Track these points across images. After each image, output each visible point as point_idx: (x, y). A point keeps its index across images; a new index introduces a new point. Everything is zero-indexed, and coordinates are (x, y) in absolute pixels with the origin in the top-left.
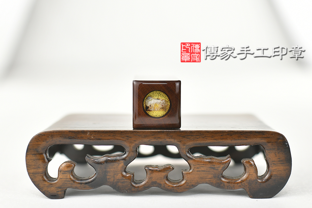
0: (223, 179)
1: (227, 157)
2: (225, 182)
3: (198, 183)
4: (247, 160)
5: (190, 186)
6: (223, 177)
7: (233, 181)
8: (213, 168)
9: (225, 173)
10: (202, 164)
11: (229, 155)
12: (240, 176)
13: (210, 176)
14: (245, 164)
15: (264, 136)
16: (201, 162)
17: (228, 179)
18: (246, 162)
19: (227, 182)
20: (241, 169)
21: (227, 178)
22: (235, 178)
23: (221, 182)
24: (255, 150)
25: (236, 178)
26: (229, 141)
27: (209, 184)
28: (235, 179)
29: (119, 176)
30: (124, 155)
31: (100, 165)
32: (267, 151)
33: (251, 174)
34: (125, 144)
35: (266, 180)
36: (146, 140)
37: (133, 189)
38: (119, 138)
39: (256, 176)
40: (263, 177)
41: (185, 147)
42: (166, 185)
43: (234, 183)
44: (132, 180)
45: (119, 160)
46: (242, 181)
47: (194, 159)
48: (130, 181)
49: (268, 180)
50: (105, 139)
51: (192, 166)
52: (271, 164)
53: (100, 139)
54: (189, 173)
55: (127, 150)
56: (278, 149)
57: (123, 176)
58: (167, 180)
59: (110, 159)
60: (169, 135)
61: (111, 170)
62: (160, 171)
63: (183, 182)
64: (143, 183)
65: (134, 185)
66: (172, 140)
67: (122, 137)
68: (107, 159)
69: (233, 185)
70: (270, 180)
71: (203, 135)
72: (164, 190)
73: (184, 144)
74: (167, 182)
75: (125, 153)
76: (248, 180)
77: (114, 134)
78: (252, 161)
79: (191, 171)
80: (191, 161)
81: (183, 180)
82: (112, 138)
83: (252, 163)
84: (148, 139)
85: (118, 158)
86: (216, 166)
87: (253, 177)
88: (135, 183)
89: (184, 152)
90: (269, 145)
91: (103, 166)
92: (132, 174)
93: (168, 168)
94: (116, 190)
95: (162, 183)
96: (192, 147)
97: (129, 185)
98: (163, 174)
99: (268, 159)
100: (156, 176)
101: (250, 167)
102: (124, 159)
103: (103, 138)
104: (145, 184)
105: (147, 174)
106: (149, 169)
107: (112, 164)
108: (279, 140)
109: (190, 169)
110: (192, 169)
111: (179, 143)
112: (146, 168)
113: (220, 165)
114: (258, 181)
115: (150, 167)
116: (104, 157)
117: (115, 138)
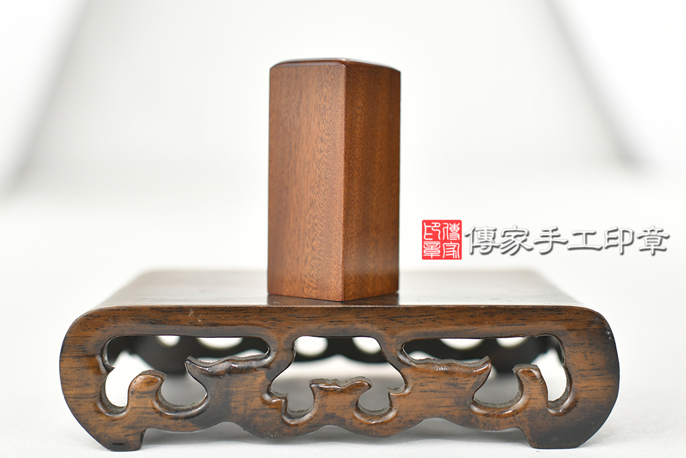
0: (475, 409)
1: (483, 361)
2: (479, 414)
3: (422, 417)
4: (525, 367)
5: (405, 423)
6: (475, 404)
7: (496, 412)
8: (453, 385)
9: (478, 396)
10: (432, 376)
11: (487, 358)
12: (511, 401)
13: (448, 402)
14: (521, 375)
15: (560, 317)
16: (428, 372)
17: (485, 408)
18: (523, 372)
19: (484, 415)
20: (510, 387)
21: (484, 405)
22: (501, 405)
23: (472, 413)
24: (541, 345)
25: (503, 406)
26: (488, 329)
27: (445, 418)
28: (500, 408)
29: (256, 403)
30: (266, 358)
31: (216, 380)
32: (566, 349)
33: (534, 396)
34: (269, 335)
35: (565, 409)
36: (312, 326)
37: (286, 430)
38: (256, 322)
39: (544, 401)
40: (559, 402)
41: (394, 340)
42: (354, 420)
43: (499, 416)
44: (283, 411)
45: (255, 369)
46: (516, 412)
47: (414, 365)
48: (279, 414)
49: (569, 409)
50: (226, 325)
51: (409, 381)
52: (576, 376)
53: (216, 325)
54: (404, 396)
55: (272, 346)
56: (591, 345)
57: (265, 402)
58: (358, 410)
59: (237, 366)
60: (362, 316)
61: (240, 389)
62: (342, 391)
63: (391, 415)
64: (307, 417)
65: (288, 420)
66: (368, 326)
67: (261, 320)
68: (231, 366)
69: (495, 420)
70: (574, 411)
71: (433, 315)
72: (351, 431)
73: (393, 335)
74: (357, 415)
75: (269, 355)
76: (527, 409)
77: (246, 314)
78: (536, 370)
79: (407, 391)
80: (407, 371)
81: (390, 410)
82: (242, 322)
83: (536, 373)
84: (318, 325)
85: (254, 364)
86: (459, 381)
87: (538, 404)
88: (290, 417)
89: (394, 350)
90: (572, 335)
91: (222, 381)
92: (283, 398)
93: (358, 386)
94: (249, 432)
95: (347, 416)
96: (409, 340)
97: (278, 422)
98: (349, 398)
99: (569, 366)
100: (333, 402)
101: (532, 383)
102: (267, 367)
103: (222, 322)
104: (311, 419)
105: (314, 398)
106: (319, 388)
107: (242, 376)
108: (594, 326)
109: (406, 387)
110: (410, 388)
111: (382, 332)
112: (313, 385)
113: (468, 379)
114: (549, 413)
115: (322, 383)
116: (224, 362)
117: (248, 322)
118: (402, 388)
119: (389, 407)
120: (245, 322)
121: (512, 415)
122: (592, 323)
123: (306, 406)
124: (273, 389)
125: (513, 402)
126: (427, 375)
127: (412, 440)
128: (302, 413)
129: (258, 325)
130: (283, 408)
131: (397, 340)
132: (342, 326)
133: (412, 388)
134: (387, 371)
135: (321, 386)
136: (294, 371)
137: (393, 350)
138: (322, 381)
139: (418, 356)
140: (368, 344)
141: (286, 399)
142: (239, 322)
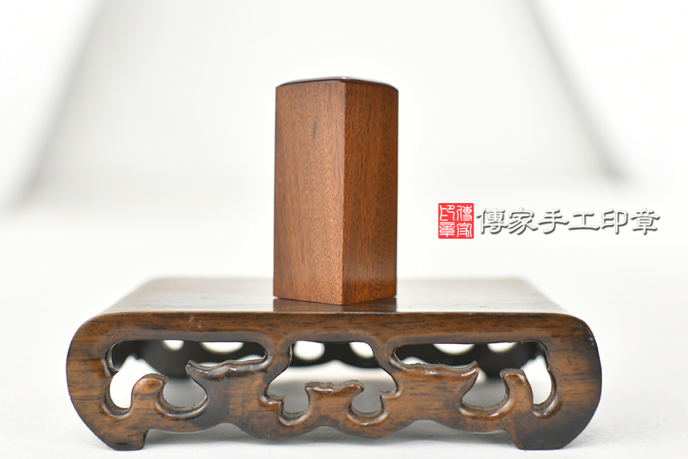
0: (463, 411)
1: (471, 365)
2: (467, 416)
3: (412, 419)
4: (511, 372)
5: (396, 424)
6: (464, 406)
7: (483, 415)
8: (442, 388)
9: (468, 398)
10: (421, 379)
11: (475, 363)
12: (498, 405)
13: (437, 405)
14: (508, 380)
15: (545, 324)
16: (418, 376)
17: (472, 410)
18: (509, 376)
19: (472, 417)
20: (499, 391)
21: (472, 407)
22: (488, 407)
23: (460, 416)
25: (490, 409)
26: (475, 335)
27: (434, 420)
28: (488, 411)
29: (254, 405)
30: (263, 361)
31: (215, 383)
32: (551, 354)
33: (520, 400)
34: (265, 340)
35: (549, 412)
36: (307, 332)
37: (282, 431)
38: (253, 328)
39: (529, 404)
40: (544, 405)
41: (386, 345)
42: (347, 422)
43: (486, 419)
44: (280, 413)
45: (253, 373)
46: (502, 415)
47: (405, 369)
48: (275, 415)
49: (553, 412)
50: (225, 330)
51: (401, 384)
52: (560, 381)
53: (215, 330)
54: (395, 399)
55: (269, 351)
56: (575, 350)
57: (262, 404)
58: (351, 412)
59: (235, 370)
60: (355, 322)
61: (238, 392)
62: (335, 394)
63: (383, 417)
64: (302, 418)
65: (284, 422)
66: (360, 332)
67: (259, 326)
68: (230, 370)
69: (483, 422)
70: (558, 413)
71: (423, 321)
72: (344, 432)
73: (384, 340)
74: (350, 417)
75: (266, 359)
76: (513, 412)
77: (244, 320)
78: (522, 374)
79: (398, 394)
80: (398, 375)
81: (382, 412)
82: (240, 328)
83: (522, 377)
84: (312, 331)
85: (252, 368)
86: (448, 385)
87: (524, 407)
88: (286, 418)
89: (385, 355)
90: (557, 341)
91: (221, 384)
92: (280, 400)
93: (351, 389)
94: (247, 433)
95: (341, 418)
96: (400, 345)
97: (274, 423)
98: (343, 400)
99: (554, 370)
100: (327, 405)
101: (518, 387)
102: (264, 370)
103: (221, 328)
104: (306, 420)
105: (309, 401)
106: (314, 391)
107: (240, 379)
108: (577, 333)
109: (397, 391)
110: (401, 391)
111: (374, 338)
112: (308, 389)
113: (456, 383)
114: (534, 415)
115: (317, 386)
116: (223, 365)
117: (246, 328)
118: (394, 391)
119: (380, 409)
120: (243, 328)
121: (499, 417)
122: (575, 329)
123: (302, 408)
124: (270, 392)
125: (500, 405)
126: (417, 379)
127: (406, 441)
128: (298, 415)
129: (255, 331)
130: (279, 410)
131: (388, 346)
132: (336, 332)
133: (403, 391)
134: (381, 375)
135: (316, 389)
136: (290, 375)
137: (385, 356)
138: (317, 384)
139: (411, 361)
140: (363, 349)
141: (282, 401)
142: (237, 327)
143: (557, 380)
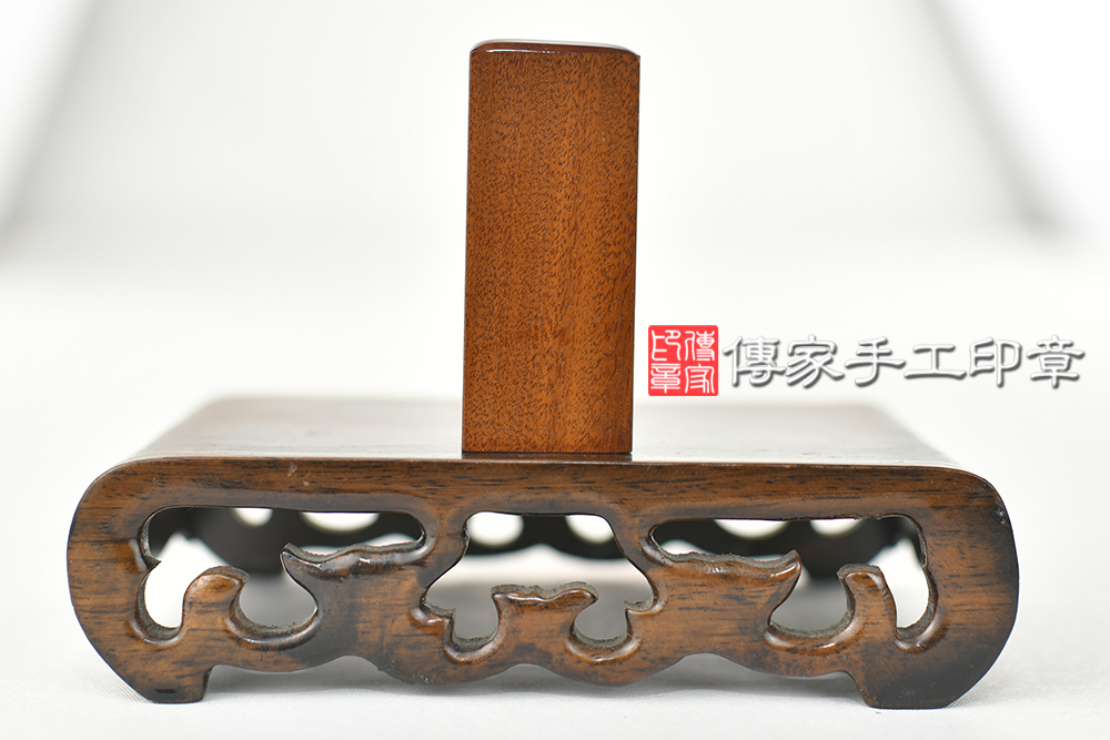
0: (773, 640)
1: (787, 558)
2: (779, 648)
3: (682, 652)
4: (858, 570)
5: (653, 661)
6: (773, 630)
7: (808, 646)
8: (736, 598)
9: (779, 617)
10: (699, 582)
11: (793, 554)
12: (834, 628)
13: (726, 627)
14: (851, 584)
15: (919, 485)
16: (694, 576)
17: (789, 638)
18: (854, 578)
19: (788, 650)
20: (833, 603)
21: (787, 632)
22: (816, 633)
23: (766, 646)
24: (886, 532)
25: (820, 635)
26: (796, 504)
27: (721, 654)
28: (816, 639)
29: (400, 625)
30: (418, 548)
31: (332, 584)
32: (929, 540)
33: (873, 619)
34: (423, 509)
35: (925, 642)
36: (497, 495)
37: (450, 670)
38: (403, 487)
39: (890, 628)
40: (916, 630)
41: (637, 520)
42: (567, 655)
43: (812, 652)
44: (447, 639)
45: (400, 567)
46: (842, 646)
47: (670, 563)
48: (438, 643)
49: (932, 642)
50: (352, 491)
51: (662, 590)
52: (945, 586)
53: (334, 491)
54: (653, 616)
55: (429, 529)
56: (971, 533)
57: (415, 623)
58: (573, 638)
59: (368, 561)
60: (583, 479)
61: (373, 600)
62: (547, 607)
63: (630, 648)
64: (487, 649)
65: (454, 655)
66: (592, 497)
67: (411, 484)
68: (359, 562)
69: (807, 658)
70: (940, 645)
71: (704, 479)
72: (561, 674)
73: (634, 512)
74: (571, 647)
75: (423, 542)
76: (861, 641)
77: (385, 474)
78: (876, 575)
79: (658, 607)
80: (657, 574)
81: (628, 639)
82: (378, 486)
83: (877, 580)
84: (507, 493)
85: (398, 558)
86: (745, 592)
87: (881, 633)
88: (457, 649)
89: (636, 538)
90: (940, 516)
91: (343, 587)
92: (447, 617)
93: (574, 598)
94: (388, 673)
95: (555, 649)
96: (661, 521)
97: (437, 657)
98: (559, 618)
99: (933, 568)
100: (531, 624)
101: (870, 596)
102: (419, 563)
103: (344, 487)
104: (494, 652)
105: (500, 618)
106: (509, 600)
107: (376, 579)
108: (976, 502)
109: (655, 601)
110: (663, 602)
111: (616, 507)
112: (497, 596)
113: (761, 588)
114: (898, 647)
115: (513, 592)
116: (347, 554)
117: (389, 486)
118: (649, 602)
119: (626, 634)
120: (384, 487)
121: (836, 650)
122: (972, 496)
123: (485, 631)
124: (429, 601)
125: (837, 628)
126: (693, 581)
127: (665, 691)
128: (479, 643)
129: (405, 492)
130: (446, 634)
131: (642, 521)
132: (549, 496)
133: (666, 603)
134: (625, 573)
135: (511, 596)
136: (466, 571)
137: (634, 538)
138: (514, 588)
139: (677, 549)
140: (592, 527)
141: (451, 618)
142: (373, 486)
143: (940, 586)
